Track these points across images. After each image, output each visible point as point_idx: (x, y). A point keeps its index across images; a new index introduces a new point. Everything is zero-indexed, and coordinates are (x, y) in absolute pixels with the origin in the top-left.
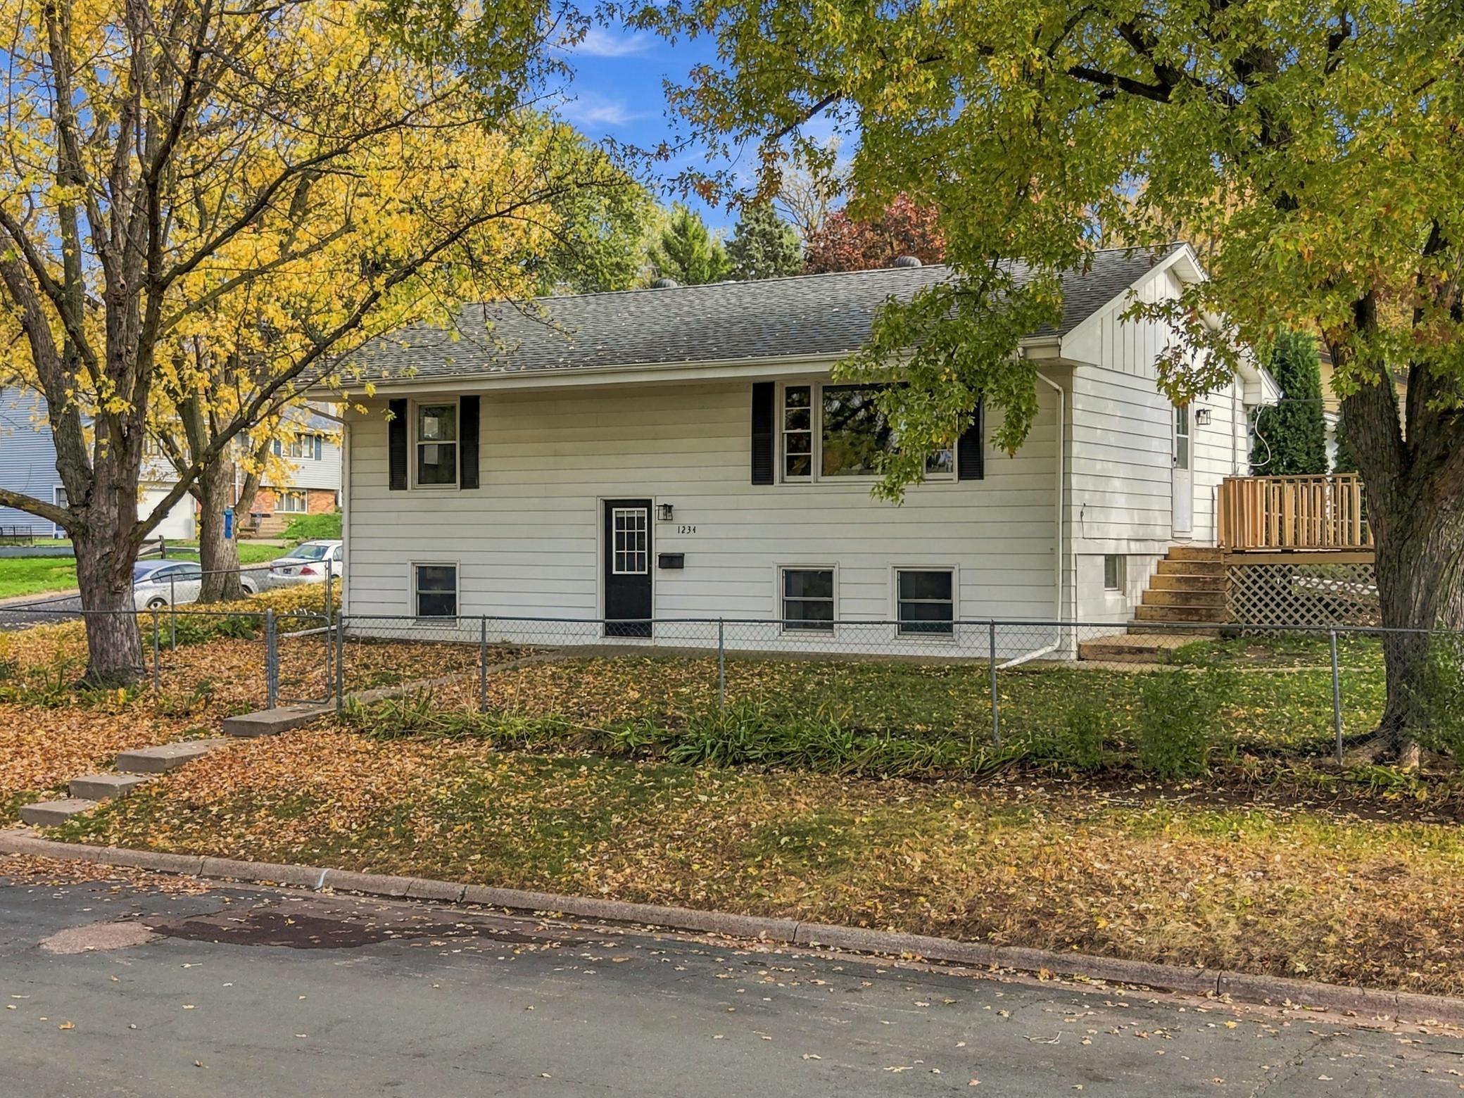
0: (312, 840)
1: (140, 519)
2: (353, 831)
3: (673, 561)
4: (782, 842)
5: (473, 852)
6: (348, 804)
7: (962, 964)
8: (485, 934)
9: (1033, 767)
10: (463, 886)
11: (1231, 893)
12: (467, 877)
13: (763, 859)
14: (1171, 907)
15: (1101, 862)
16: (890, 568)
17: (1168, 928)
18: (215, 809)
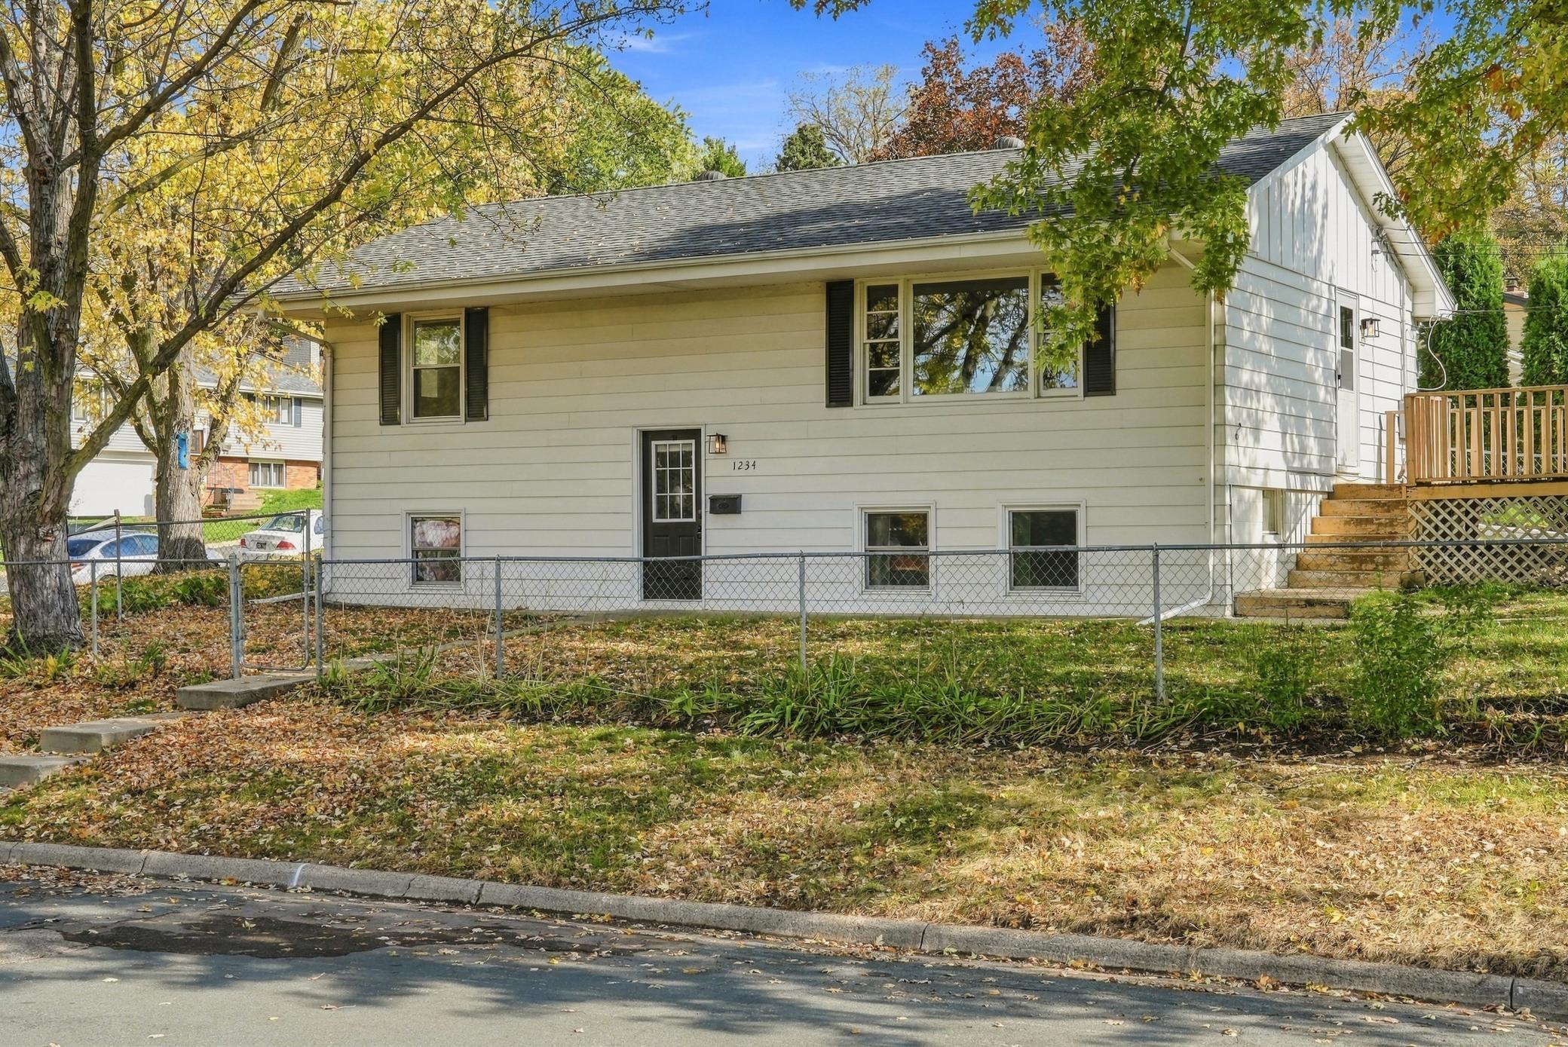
0: (284, 830)
1: (74, 447)
2: (335, 818)
3: (728, 505)
4: (897, 825)
5: (491, 842)
6: (329, 786)
7: (1152, 972)
8: (511, 940)
9: (1212, 729)
10: (478, 883)
11: (1507, 875)
12: (484, 872)
13: (873, 846)
14: (1427, 893)
15: (1323, 839)
16: (1000, 507)
17: (1428, 921)
18: (161, 794)
